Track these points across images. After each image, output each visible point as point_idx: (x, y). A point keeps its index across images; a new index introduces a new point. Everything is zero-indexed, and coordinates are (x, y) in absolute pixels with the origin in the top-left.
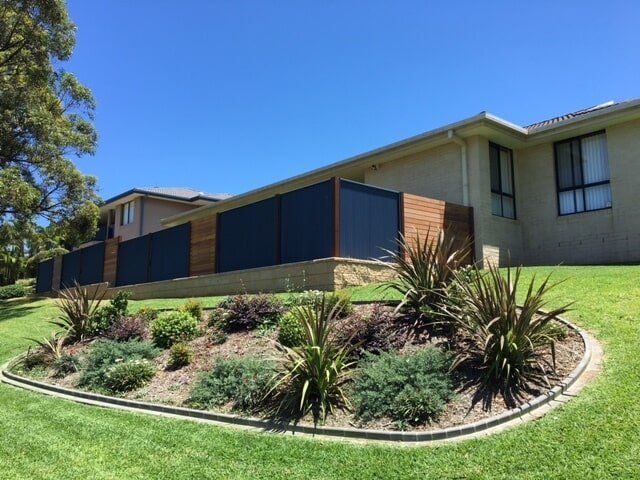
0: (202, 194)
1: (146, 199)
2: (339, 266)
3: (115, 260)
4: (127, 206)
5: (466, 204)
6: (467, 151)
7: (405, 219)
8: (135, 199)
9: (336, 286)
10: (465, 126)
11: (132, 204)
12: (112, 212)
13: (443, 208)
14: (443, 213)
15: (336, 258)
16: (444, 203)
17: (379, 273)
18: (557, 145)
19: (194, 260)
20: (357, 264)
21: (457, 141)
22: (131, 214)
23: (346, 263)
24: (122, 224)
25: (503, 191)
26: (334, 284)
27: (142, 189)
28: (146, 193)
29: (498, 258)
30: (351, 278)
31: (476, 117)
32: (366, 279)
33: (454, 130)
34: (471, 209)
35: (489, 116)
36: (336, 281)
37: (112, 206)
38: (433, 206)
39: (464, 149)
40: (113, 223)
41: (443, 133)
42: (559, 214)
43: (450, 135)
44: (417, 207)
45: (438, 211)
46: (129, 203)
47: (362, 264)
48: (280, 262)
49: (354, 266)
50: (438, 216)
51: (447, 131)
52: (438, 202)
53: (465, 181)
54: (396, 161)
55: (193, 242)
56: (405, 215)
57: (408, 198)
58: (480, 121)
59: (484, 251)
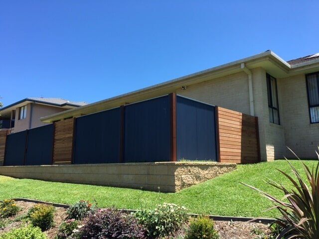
0: (69, 102)
1: (34, 104)
2: (179, 169)
3: (4, 146)
4: (22, 108)
5: (252, 114)
6: (252, 78)
7: (220, 127)
8: (28, 105)
9: (176, 188)
10: (254, 60)
11: (26, 107)
12: (14, 111)
13: (241, 117)
14: (241, 121)
15: (176, 163)
16: (241, 114)
17: (206, 172)
18: (308, 76)
19: (56, 151)
20: (191, 166)
21: (246, 71)
22: (25, 114)
23: (183, 165)
24: (19, 119)
25: (273, 106)
26: (175, 185)
27: (31, 98)
28: (34, 101)
29: (274, 152)
30: (187, 178)
31: (262, 54)
32: (198, 178)
33: (245, 63)
34: (256, 118)
35: (273, 53)
36: (177, 183)
37: (14, 108)
38: (236, 116)
39: (250, 77)
40: (14, 118)
41: (237, 65)
42: (311, 123)
43: (243, 66)
44: (226, 117)
45: (238, 120)
46: (24, 106)
47: (195, 166)
48: (123, 160)
49: (189, 168)
50: (239, 123)
51: (240, 64)
52: (238, 113)
53: (251, 99)
54: (199, 84)
55: (56, 138)
56: (220, 123)
57: (221, 110)
58: (266, 57)
59: (267, 148)
